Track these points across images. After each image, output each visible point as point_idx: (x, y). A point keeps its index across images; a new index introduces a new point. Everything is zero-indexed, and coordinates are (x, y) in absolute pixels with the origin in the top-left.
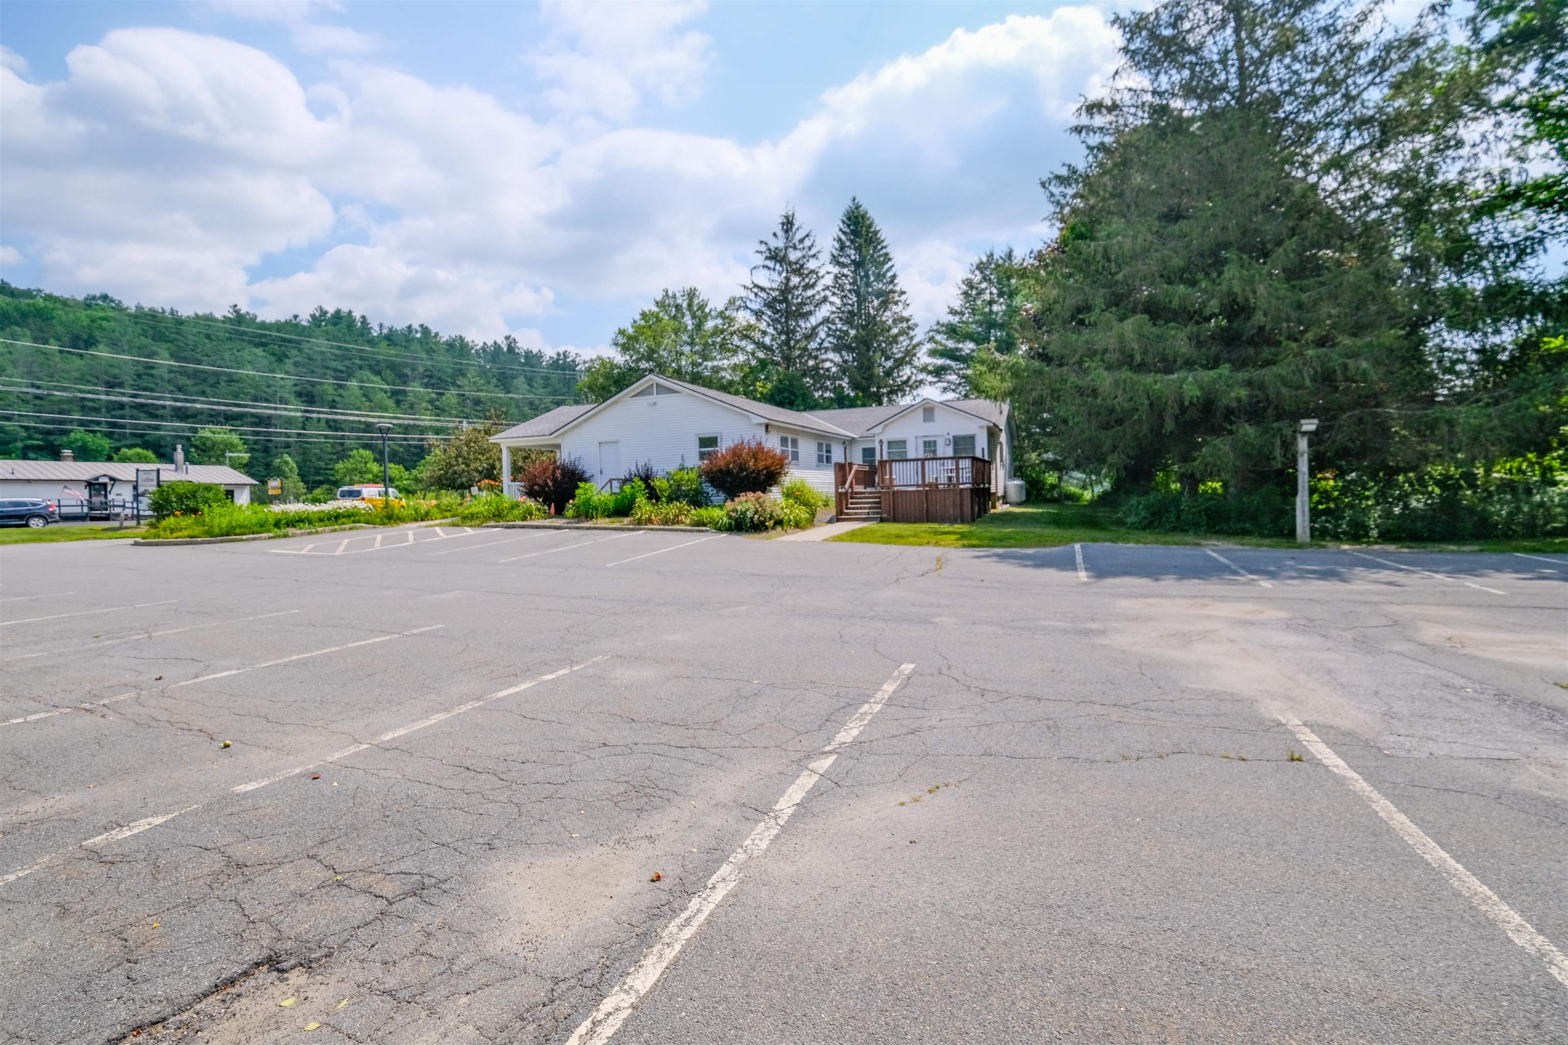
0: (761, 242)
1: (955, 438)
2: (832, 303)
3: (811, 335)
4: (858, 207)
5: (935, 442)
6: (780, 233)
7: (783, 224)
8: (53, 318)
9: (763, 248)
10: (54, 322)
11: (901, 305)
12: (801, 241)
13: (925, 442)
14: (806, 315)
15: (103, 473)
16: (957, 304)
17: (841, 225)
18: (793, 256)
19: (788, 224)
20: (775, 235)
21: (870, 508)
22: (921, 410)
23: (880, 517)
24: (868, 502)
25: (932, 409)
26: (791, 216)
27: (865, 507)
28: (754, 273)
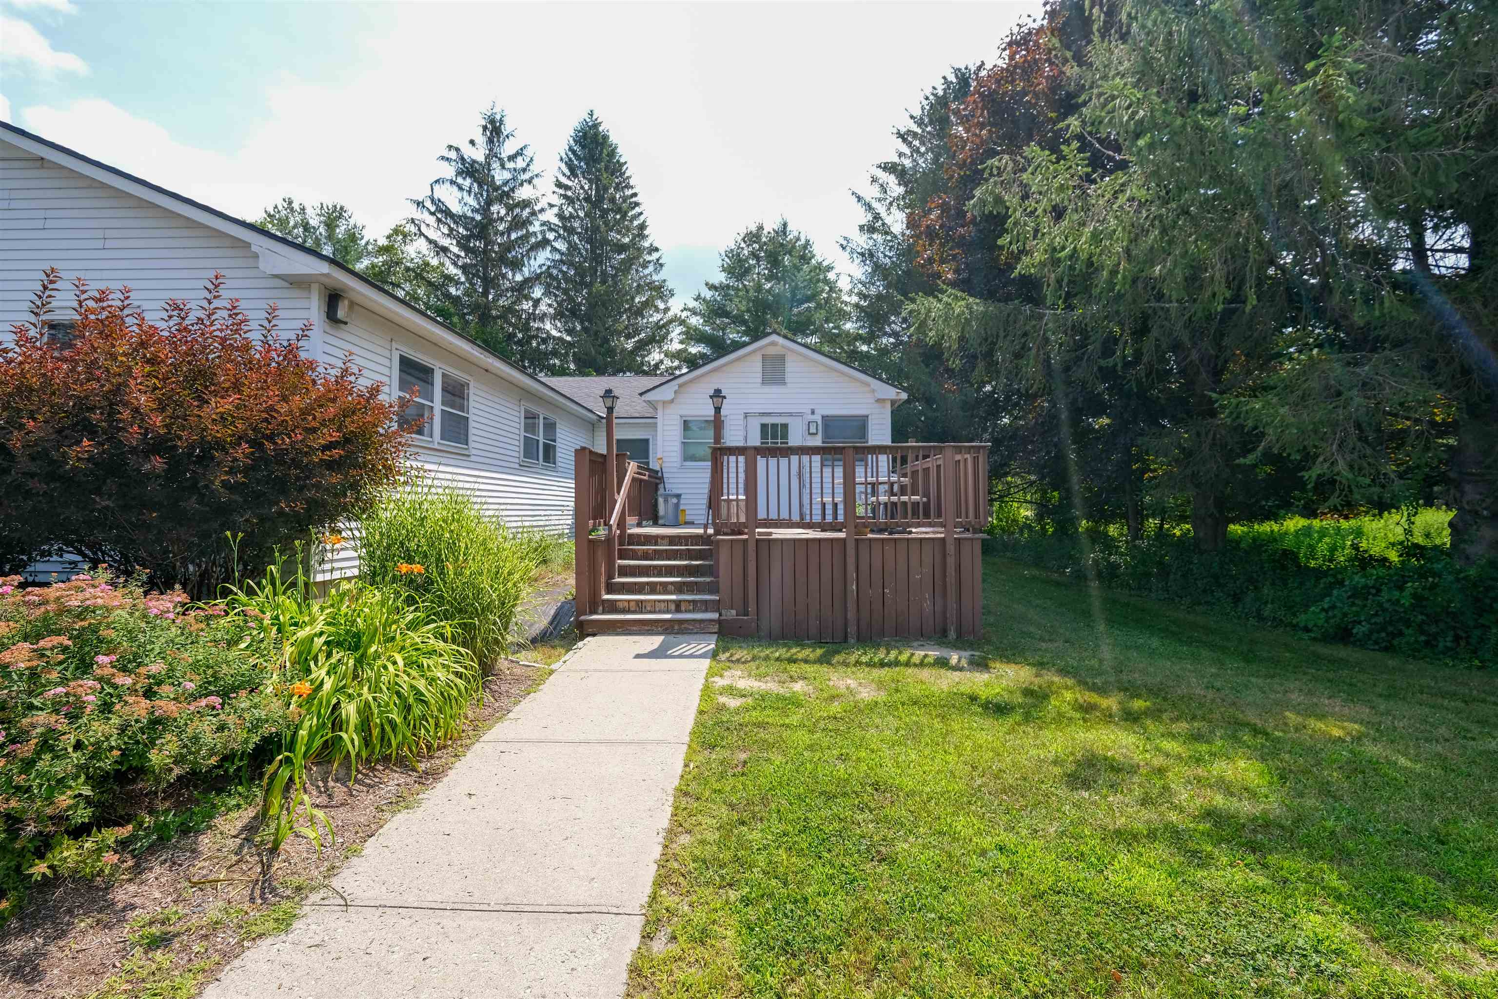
0: (450, 147)
1: (825, 421)
2: (555, 249)
3: (521, 290)
4: (596, 126)
5: (785, 426)
6: (481, 140)
7: (485, 128)
9: (453, 155)
11: (651, 268)
12: (512, 158)
13: (764, 427)
14: (516, 265)
16: (720, 278)
17: (572, 144)
18: (500, 176)
19: (493, 128)
20: (472, 142)
21: (679, 588)
22: (758, 358)
23: (719, 622)
24: (666, 566)
25: (781, 359)
26: (498, 117)
27: (664, 585)
28: (436, 187)
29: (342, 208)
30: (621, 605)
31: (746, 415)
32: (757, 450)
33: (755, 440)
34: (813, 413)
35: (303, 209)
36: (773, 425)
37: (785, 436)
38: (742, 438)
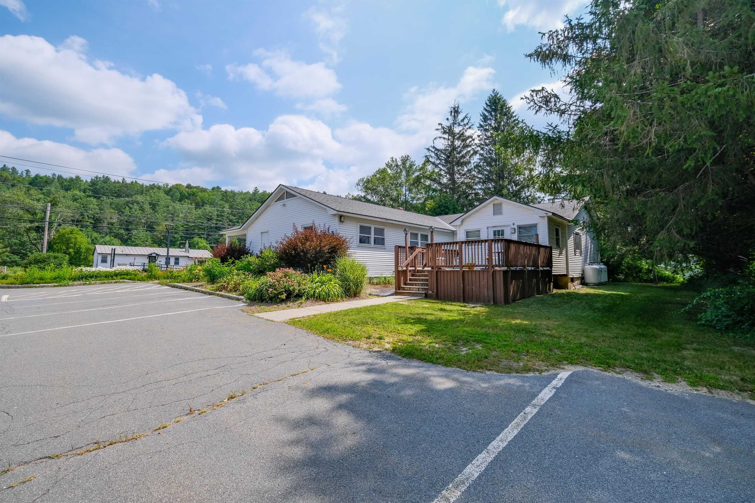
0: (439, 124)
1: (520, 227)
4: (496, 94)
5: (503, 230)
6: (450, 117)
7: (452, 112)
8: (197, 196)
9: (440, 127)
10: (198, 197)
12: (463, 120)
13: (495, 232)
15: (153, 252)
17: (485, 106)
18: (457, 130)
19: (456, 111)
20: (447, 119)
21: (422, 285)
22: (491, 205)
23: (425, 293)
24: (422, 279)
25: (500, 204)
26: (457, 106)
27: (418, 284)
28: (435, 141)
29: (408, 156)
30: (406, 288)
31: (488, 228)
32: (492, 240)
33: (492, 237)
34: (514, 224)
35: (396, 160)
36: (498, 231)
37: (503, 234)
38: (486, 237)
